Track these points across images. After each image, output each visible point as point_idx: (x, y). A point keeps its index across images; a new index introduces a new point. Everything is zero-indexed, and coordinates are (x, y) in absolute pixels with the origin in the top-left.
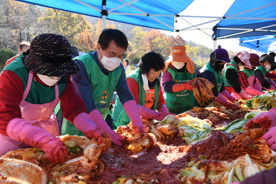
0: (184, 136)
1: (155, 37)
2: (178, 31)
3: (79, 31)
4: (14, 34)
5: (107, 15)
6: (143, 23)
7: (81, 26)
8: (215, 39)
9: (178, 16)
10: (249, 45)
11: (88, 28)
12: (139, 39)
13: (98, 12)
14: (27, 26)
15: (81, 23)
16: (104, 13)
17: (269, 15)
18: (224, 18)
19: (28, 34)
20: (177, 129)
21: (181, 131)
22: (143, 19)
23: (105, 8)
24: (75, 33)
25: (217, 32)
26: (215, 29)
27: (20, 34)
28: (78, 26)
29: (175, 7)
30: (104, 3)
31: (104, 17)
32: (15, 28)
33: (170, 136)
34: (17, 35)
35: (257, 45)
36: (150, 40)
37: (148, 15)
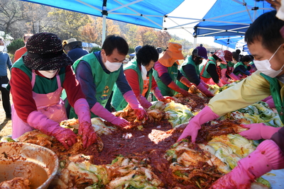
0: (169, 119)
1: (146, 31)
2: (166, 29)
3: (82, 24)
4: (28, 26)
5: (107, 15)
6: (137, 22)
7: (85, 20)
8: (195, 37)
9: (166, 16)
10: (222, 42)
11: (90, 22)
12: (133, 32)
13: (99, 12)
14: (39, 19)
15: (84, 18)
16: (105, 13)
17: (239, 19)
18: (204, 20)
19: (40, 26)
20: (164, 113)
21: (167, 115)
22: (137, 19)
23: (105, 8)
24: (79, 26)
25: (198, 31)
26: (196, 28)
27: (33, 26)
28: (82, 20)
29: (164, 9)
30: (105, 4)
31: (105, 16)
32: (29, 21)
33: (158, 119)
34: (31, 27)
35: (228, 43)
36: (142, 33)
37: (142, 15)
